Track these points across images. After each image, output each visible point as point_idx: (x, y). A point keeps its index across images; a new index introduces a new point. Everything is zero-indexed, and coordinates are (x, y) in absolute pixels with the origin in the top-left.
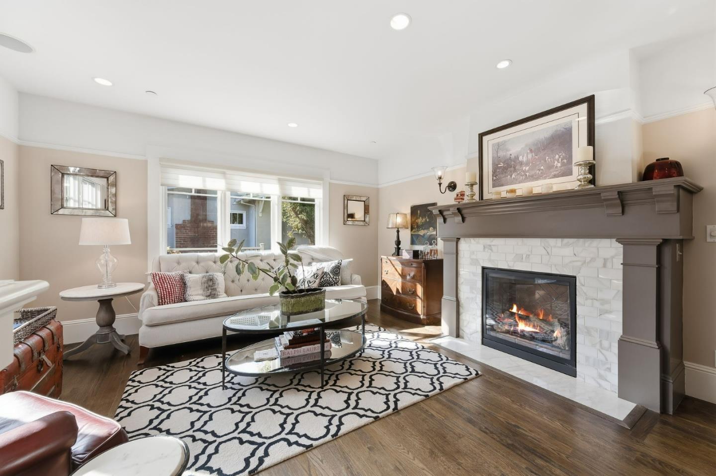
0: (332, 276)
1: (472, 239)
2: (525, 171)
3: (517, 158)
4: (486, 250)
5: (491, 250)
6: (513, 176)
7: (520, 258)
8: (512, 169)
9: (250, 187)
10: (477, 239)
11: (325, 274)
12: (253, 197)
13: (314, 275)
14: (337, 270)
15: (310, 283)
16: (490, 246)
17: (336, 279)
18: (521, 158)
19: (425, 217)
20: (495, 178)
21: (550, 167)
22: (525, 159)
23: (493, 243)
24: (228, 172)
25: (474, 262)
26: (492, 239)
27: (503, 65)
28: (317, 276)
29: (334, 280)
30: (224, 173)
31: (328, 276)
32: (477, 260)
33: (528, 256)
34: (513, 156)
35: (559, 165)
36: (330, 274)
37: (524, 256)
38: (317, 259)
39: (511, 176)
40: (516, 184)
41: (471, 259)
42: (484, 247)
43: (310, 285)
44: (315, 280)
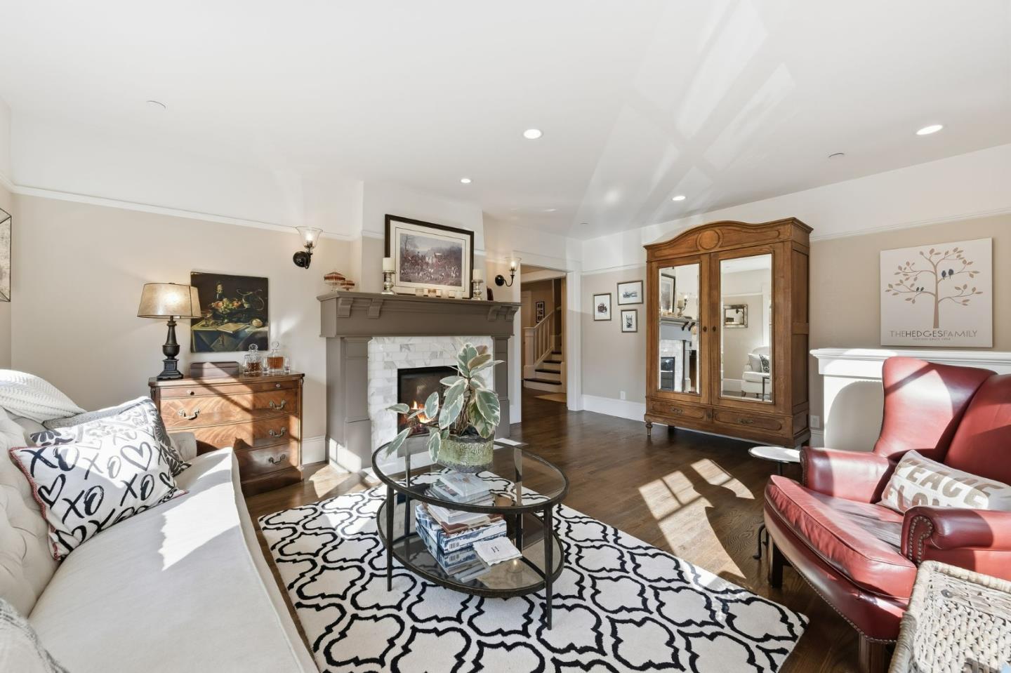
1: (386, 338)
2: (430, 273)
3: (423, 257)
4: (403, 350)
5: (409, 349)
6: (420, 275)
7: (434, 355)
8: (420, 267)
10: (392, 338)
16: (407, 345)
18: (427, 259)
19: (240, 300)
20: (402, 271)
21: (448, 275)
22: (430, 262)
23: (411, 342)
25: (388, 365)
26: (409, 338)
27: (466, 181)
32: (393, 362)
33: (441, 353)
34: (420, 255)
35: (454, 275)
37: (439, 353)
39: (419, 274)
40: (422, 283)
41: (385, 362)
42: (401, 348)
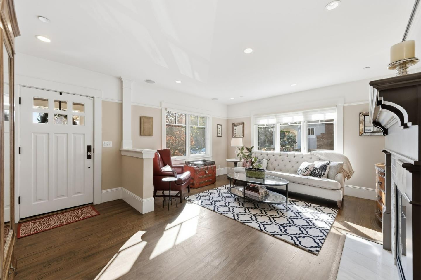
0: (319, 171)
9: (288, 119)
11: (315, 169)
12: (291, 124)
13: (306, 168)
14: (324, 168)
15: (302, 172)
17: (322, 173)
24: (277, 114)
28: (307, 169)
29: (320, 173)
30: (276, 116)
31: (317, 170)
36: (318, 169)
38: (322, 159)
43: (301, 173)
44: (305, 171)
